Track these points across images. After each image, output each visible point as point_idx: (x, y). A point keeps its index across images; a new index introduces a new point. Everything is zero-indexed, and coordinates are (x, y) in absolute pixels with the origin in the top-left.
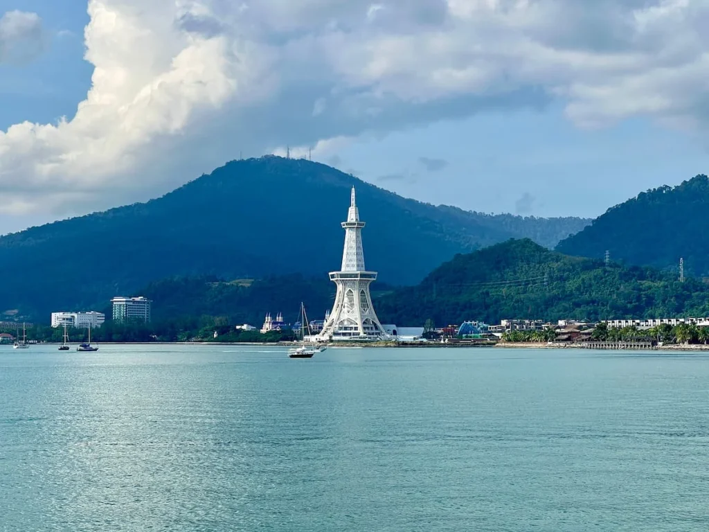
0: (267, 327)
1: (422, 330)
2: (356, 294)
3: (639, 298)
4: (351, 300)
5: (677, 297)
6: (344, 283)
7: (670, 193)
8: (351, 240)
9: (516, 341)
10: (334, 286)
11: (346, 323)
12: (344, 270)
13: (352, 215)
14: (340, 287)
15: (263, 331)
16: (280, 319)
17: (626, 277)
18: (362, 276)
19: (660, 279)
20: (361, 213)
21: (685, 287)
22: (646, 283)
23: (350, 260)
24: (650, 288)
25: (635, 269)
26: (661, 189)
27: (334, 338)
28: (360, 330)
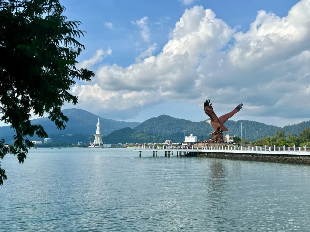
0: (79, 144)
1: (111, 145)
2: (99, 138)
3: (150, 139)
4: (98, 139)
5: (157, 139)
6: (97, 136)
7: (156, 118)
8: (98, 128)
9: (130, 147)
10: (94, 136)
11: (97, 144)
12: (97, 133)
13: (98, 123)
14: (96, 137)
15: (78, 145)
16: (81, 143)
17: (148, 135)
18: (100, 135)
19: (154, 135)
20: (100, 123)
21: (159, 137)
22: (152, 136)
23: (98, 132)
24: (152, 137)
25: (149, 133)
26: (154, 117)
27: (95, 146)
28: (100, 145)
